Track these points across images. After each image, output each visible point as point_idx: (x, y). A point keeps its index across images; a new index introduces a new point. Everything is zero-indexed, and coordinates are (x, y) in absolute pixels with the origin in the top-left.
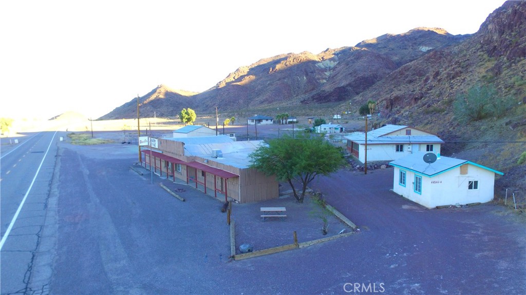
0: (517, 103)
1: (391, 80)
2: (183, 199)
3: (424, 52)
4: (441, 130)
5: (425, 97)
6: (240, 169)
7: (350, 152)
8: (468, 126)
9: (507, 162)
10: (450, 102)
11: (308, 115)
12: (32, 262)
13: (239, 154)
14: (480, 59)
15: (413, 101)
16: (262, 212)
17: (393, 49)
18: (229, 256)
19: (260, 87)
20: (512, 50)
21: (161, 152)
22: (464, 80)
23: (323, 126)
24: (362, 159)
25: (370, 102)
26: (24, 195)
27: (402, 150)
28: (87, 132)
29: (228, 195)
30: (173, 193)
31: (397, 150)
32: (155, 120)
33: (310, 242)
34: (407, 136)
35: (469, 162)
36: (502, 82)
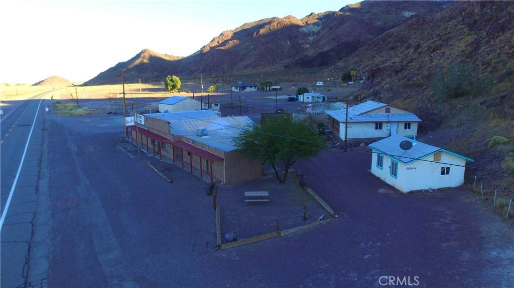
0: (492, 81)
1: (373, 47)
2: (170, 181)
3: (407, 18)
4: (420, 106)
5: (406, 70)
6: (225, 152)
7: (332, 127)
8: (445, 103)
9: (479, 145)
10: (429, 77)
11: (291, 81)
12: (29, 254)
13: (224, 131)
14: (461, 33)
15: (394, 73)
16: (247, 196)
17: (376, 14)
18: (215, 245)
19: (244, 51)
20: (492, 24)
21: (147, 129)
22: (444, 54)
23: (306, 95)
24: (342, 135)
25: (352, 69)
26: (15, 177)
27: (381, 128)
28: (72, 101)
29: (214, 175)
30: (160, 174)
31: (376, 128)
32: (140, 86)
33: (291, 230)
34: (386, 114)
35: (442, 150)
36: (480, 58)
